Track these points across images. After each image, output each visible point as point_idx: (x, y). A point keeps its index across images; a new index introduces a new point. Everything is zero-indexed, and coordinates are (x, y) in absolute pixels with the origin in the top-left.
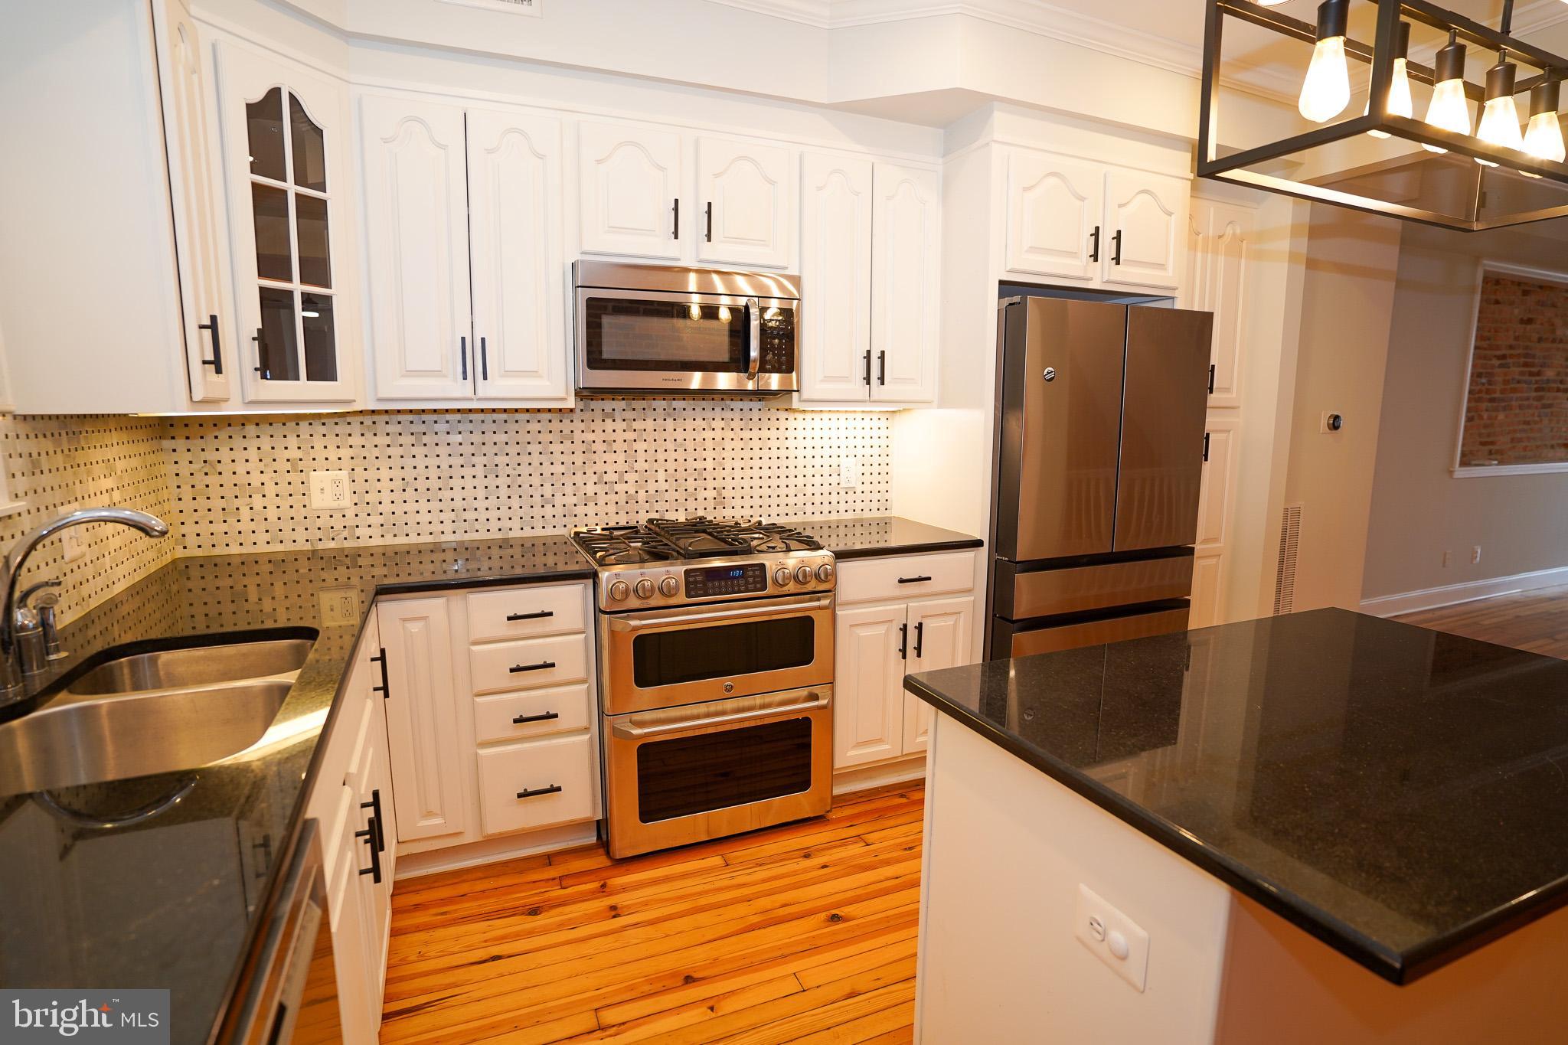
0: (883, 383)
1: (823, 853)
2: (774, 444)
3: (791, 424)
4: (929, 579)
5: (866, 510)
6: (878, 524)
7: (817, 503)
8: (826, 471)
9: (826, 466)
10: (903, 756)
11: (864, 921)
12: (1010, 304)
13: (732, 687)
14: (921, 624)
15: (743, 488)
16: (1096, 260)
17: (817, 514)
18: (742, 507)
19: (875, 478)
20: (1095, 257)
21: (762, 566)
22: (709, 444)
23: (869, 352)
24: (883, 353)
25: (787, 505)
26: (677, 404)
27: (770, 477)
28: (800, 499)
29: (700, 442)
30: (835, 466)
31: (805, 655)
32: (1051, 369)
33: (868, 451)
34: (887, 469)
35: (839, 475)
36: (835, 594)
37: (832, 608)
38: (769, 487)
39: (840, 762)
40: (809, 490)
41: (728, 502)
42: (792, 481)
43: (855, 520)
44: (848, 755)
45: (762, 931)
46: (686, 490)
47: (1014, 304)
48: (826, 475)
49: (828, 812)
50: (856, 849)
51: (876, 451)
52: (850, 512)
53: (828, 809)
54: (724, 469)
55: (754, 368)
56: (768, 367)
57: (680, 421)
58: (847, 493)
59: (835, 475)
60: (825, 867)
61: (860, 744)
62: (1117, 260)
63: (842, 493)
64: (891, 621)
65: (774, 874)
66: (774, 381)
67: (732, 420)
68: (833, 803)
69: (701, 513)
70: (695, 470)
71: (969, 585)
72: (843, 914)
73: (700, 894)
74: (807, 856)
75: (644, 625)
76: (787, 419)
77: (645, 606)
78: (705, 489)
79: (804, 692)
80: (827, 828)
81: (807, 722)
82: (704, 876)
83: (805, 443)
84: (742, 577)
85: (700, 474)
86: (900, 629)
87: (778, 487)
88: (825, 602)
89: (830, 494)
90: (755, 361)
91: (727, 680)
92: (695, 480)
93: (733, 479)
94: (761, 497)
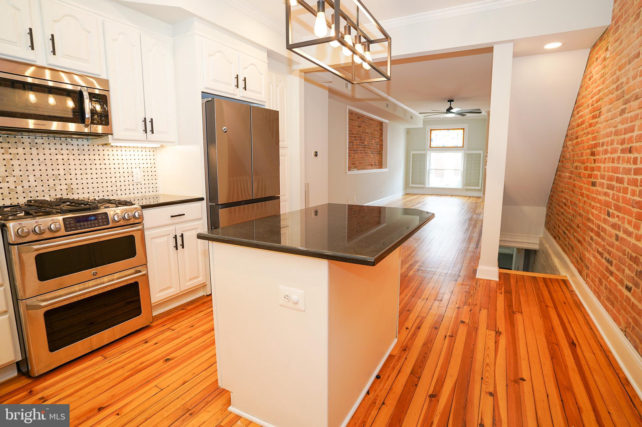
0: (153, 133)
1: (153, 339)
2: (97, 162)
3: (106, 153)
4: (184, 215)
5: (147, 192)
6: (153, 198)
7: (123, 190)
8: (126, 175)
9: (126, 173)
10: (181, 292)
11: (181, 357)
12: (207, 101)
13: (96, 273)
14: (182, 234)
15: (82, 184)
16: (238, 88)
17: (124, 195)
18: (83, 193)
19: (150, 177)
20: (237, 86)
21: (106, 214)
22: (61, 162)
23: (145, 119)
24: (152, 119)
25: (108, 191)
26: (39, 141)
27: (97, 178)
28: (114, 188)
29: (54, 161)
30: (130, 172)
31: (132, 253)
32: (225, 128)
33: (145, 166)
34: (155, 173)
35: (132, 176)
36: (143, 224)
37: (142, 231)
38: (97, 183)
39: (153, 300)
40: (118, 184)
41: (75, 191)
42: (109, 180)
43: (142, 197)
44: (156, 296)
45: (134, 376)
46: (49, 185)
47: (209, 101)
48: (126, 176)
49: (151, 323)
50: (168, 333)
51: (149, 166)
52: (140, 193)
53: (152, 321)
54: (70, 174)
55: (88, 122)
56: (95, 122)
57: (41, 150)
58: (137, 184)
59: (130, 177)
60: (155, 344)
61: (161, 291)
62: (245, 88)
63: (135, 184)
64: (169, 234)
65: (131, 354)
66: (100, 129)
67: (73, 150)
68: (153, 319)
69: (59, 196)
70: (53, 175)
71: (200, 217)
72: (171, 357)
73: (94, 374)
74: (146, 342)
75: (42, 247)
76: (103, 150)
77: (41, 238)
78: (61, 185)
79: (132, 271)
80: (153, 329)
81: (136, 284)
82: (94, 367)
83: (114, 162)
84: (96, 219)
85: (56, 177)
86: (174, 238)
87: (102, 182)
88: (140, 227)
89: (129, 185)
90: (88, 118)
91: (93, 270)
92: (54, 180)
93: (77, 179)
94: (93, 188)
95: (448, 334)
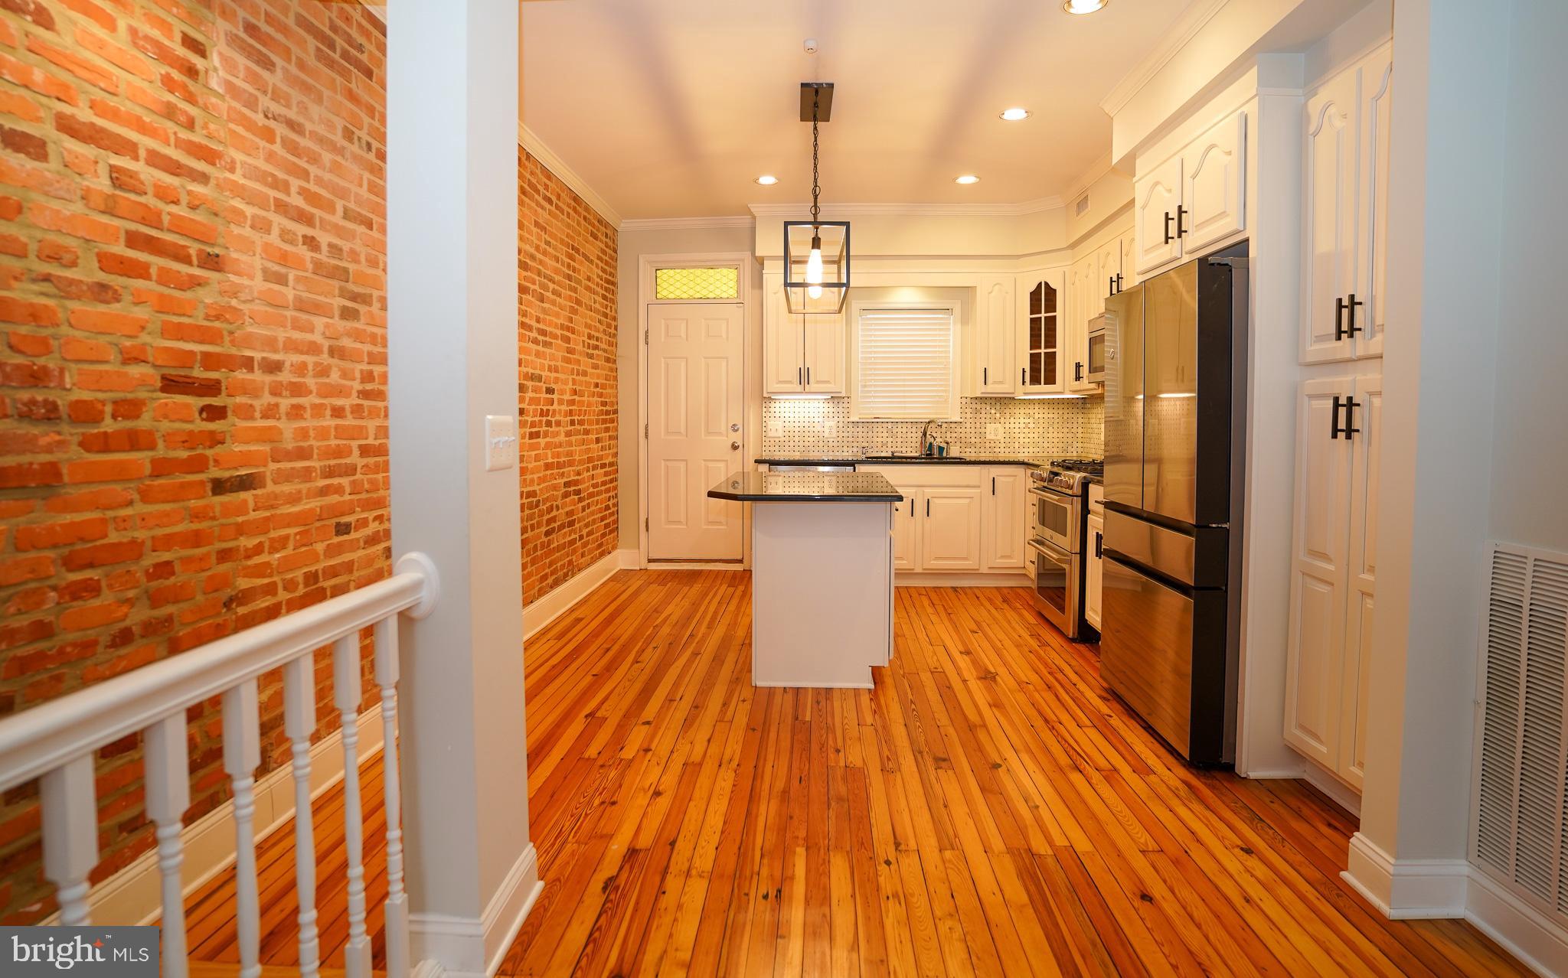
95: (676, 703)
